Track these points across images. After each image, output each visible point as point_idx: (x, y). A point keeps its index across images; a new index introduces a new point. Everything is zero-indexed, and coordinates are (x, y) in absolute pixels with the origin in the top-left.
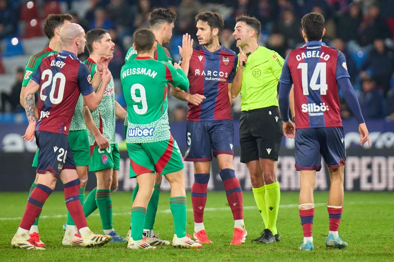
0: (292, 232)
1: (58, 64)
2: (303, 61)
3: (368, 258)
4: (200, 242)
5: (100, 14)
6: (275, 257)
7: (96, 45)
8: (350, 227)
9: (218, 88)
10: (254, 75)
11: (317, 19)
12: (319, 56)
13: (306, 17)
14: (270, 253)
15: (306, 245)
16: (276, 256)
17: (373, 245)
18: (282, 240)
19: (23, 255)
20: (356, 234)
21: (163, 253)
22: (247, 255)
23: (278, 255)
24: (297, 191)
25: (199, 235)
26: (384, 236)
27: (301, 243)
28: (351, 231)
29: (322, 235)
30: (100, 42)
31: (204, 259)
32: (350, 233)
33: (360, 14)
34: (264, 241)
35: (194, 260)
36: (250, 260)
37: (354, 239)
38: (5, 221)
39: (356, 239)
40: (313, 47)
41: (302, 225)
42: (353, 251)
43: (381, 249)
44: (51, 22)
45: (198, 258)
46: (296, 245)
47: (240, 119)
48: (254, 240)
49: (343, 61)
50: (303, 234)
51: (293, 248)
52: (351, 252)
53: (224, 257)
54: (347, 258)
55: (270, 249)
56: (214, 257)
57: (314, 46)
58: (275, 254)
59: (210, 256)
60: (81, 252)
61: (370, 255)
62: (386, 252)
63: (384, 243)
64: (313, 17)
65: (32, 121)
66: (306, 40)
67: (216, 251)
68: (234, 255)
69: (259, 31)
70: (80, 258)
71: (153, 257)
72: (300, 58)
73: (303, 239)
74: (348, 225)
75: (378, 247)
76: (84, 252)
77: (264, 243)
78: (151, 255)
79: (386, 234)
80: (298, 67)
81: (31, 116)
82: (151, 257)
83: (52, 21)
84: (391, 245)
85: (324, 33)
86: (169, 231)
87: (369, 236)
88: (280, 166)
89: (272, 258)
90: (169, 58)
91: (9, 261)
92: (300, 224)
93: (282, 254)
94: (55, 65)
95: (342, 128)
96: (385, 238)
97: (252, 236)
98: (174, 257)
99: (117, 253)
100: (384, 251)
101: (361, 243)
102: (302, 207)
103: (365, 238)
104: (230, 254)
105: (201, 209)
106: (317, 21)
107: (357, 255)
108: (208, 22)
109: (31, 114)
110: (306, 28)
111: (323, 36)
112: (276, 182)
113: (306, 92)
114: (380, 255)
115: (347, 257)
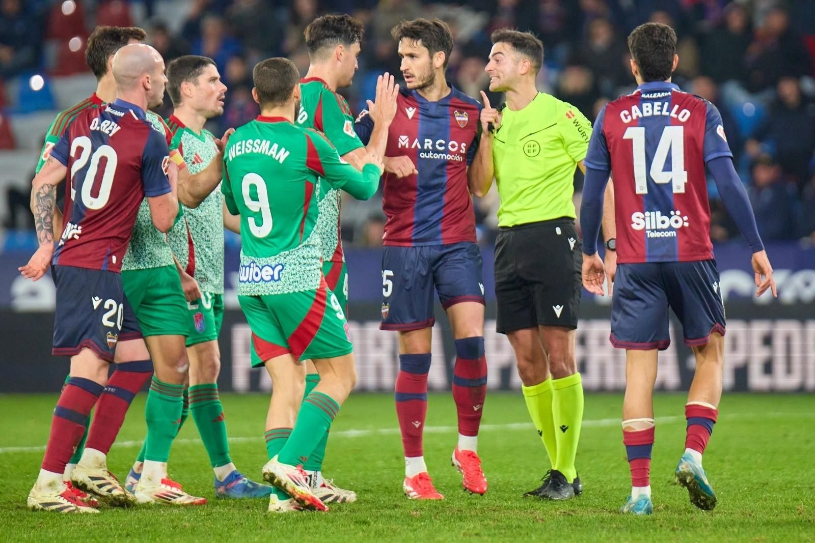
0: (608, 477)
1: (105, 127)
2: (634, 123)
3: (764, 529)
4: (420, 496)
5: (212, 26)
6: (574, 527)
7: (187, 88)
8: (727, 466)
9: (446, 174)
10: (526, 152)
11: (660, 35)
12: (667, 114)
13: (638, 32)
14: (562, 518)
15: (638, 503)
16: (576, 525)
17: (774, 504)
18: (587, 494)
19: (54, 524)
20: (740, 479)
21: (342, 520)
22: (515, 523)
23: (579, 525)
24: (619, 392)
25: (417, 483)
26: (797, 484)
27: (626, 498)
28: (729, 474)
29: (669, 482)
30: (196, 84)
31: (426, 531)
32: (728, 479)
33: (749, 27)
34: (551, 494)
35: (407, 534)
36: (521, 534)
37: (737, 491)
38: (15, 454)
39: (739, 490)
40: (655, 94)
41: (629, 461)
42: (733, 516)
43: (792, 512)
44: (102, 43)
45: (415, 530)
46: (617, 504)
47: (496, 243)
48: (529, 493)
49: (718, 123)
50: (631, 480)
51: (609, 510)
52: (729, 518)
53: (467, 528)
54: (722, 530)
55: (563, 511)
56: (447, 528)
57: (657, 92)
58: (573, 521)
59: (440, 526)
60: (172, 517)
61: (767, 524)
62: (801, 516)
63: (797, 500)
64: (653, 32)
65: (46, 241)
66: (639, 79)
67: (451, 516)
68: (488, 524)
69: (539, 61)
70: (171, 529)
71: (320, 528)
72: (629, 117)
73: (631, 491)
74: (722, 461)
75: (786, 508)
76: (179, 519)
77: (551, 499)
78: (317, 523)
79: (802, 480)
80: (626, 137)
81: (43, 230)
82: (317, 528)
83: (103, 40)
84: (812, 502)
85: (675, 64)
86: (354, 474)
87: (767, 484)
88: (583, 341)
89: (566, 530)
90: (347, 115)
91: (25, 536)
92: (626, 459)
93: (588, 520)
94: (98, 129)
95: (712, 263)
96: (798, 489)
97: (527, 484)
98: (365, 527)
99: (247, 520)
100: (798, 516)
101: (750, 498)
102: (628, 425)
103: (757, 489)
104: (479, 522)
105: (417, 426)
106: (662, 40)
107: (742, 524)
108: (422, 41)
109: (44, 226)
110: (638, 55)
111: (673, 70)
112: (573, 373)
113: (642, 189)
114: (788, 523)
115: (721, 528)
